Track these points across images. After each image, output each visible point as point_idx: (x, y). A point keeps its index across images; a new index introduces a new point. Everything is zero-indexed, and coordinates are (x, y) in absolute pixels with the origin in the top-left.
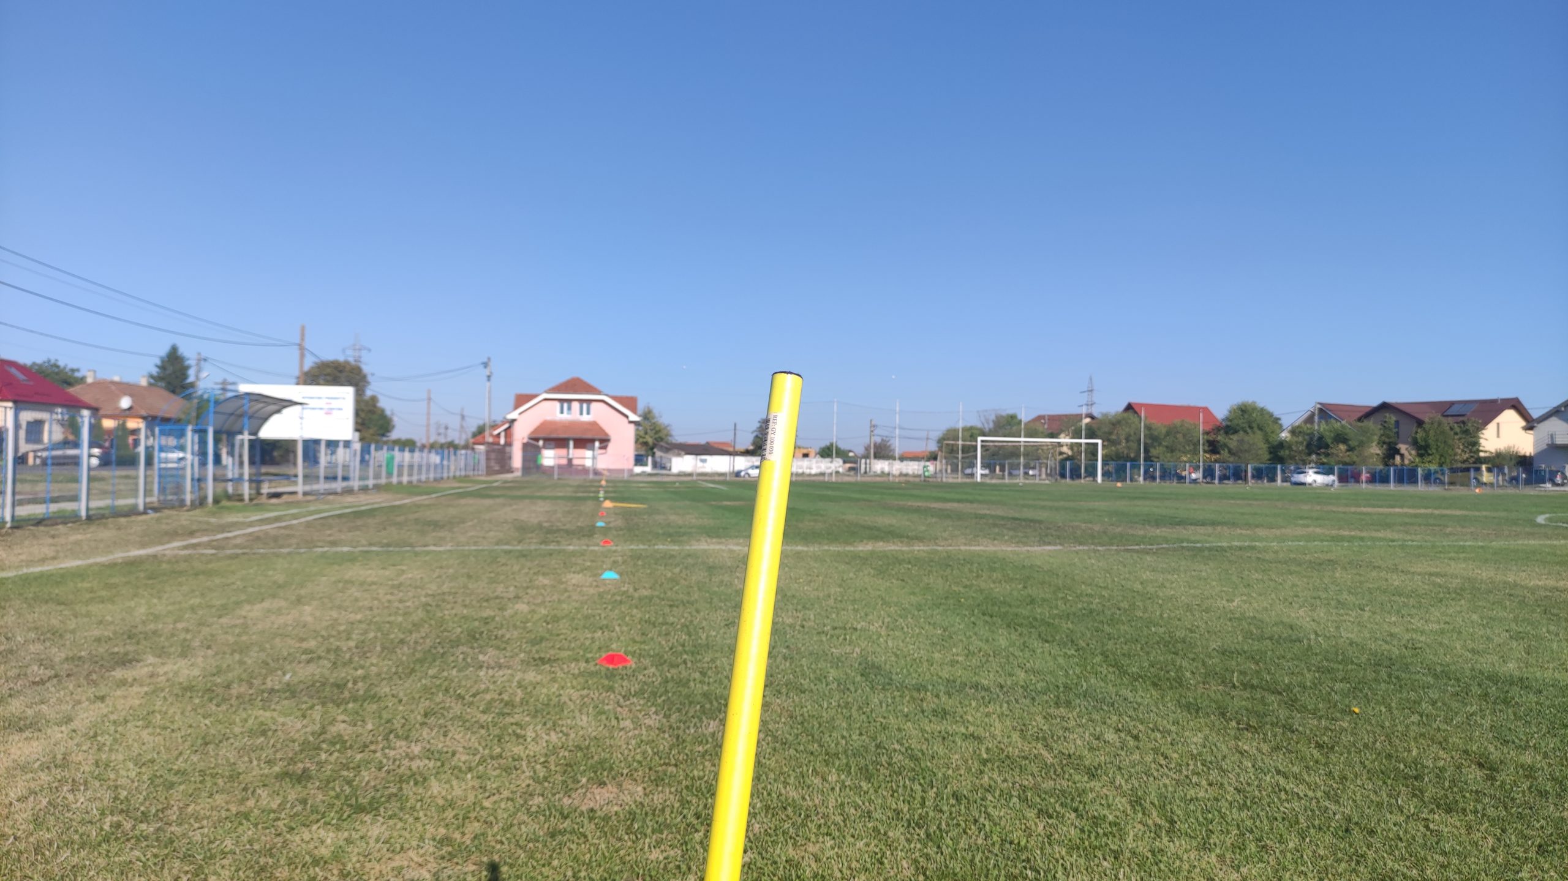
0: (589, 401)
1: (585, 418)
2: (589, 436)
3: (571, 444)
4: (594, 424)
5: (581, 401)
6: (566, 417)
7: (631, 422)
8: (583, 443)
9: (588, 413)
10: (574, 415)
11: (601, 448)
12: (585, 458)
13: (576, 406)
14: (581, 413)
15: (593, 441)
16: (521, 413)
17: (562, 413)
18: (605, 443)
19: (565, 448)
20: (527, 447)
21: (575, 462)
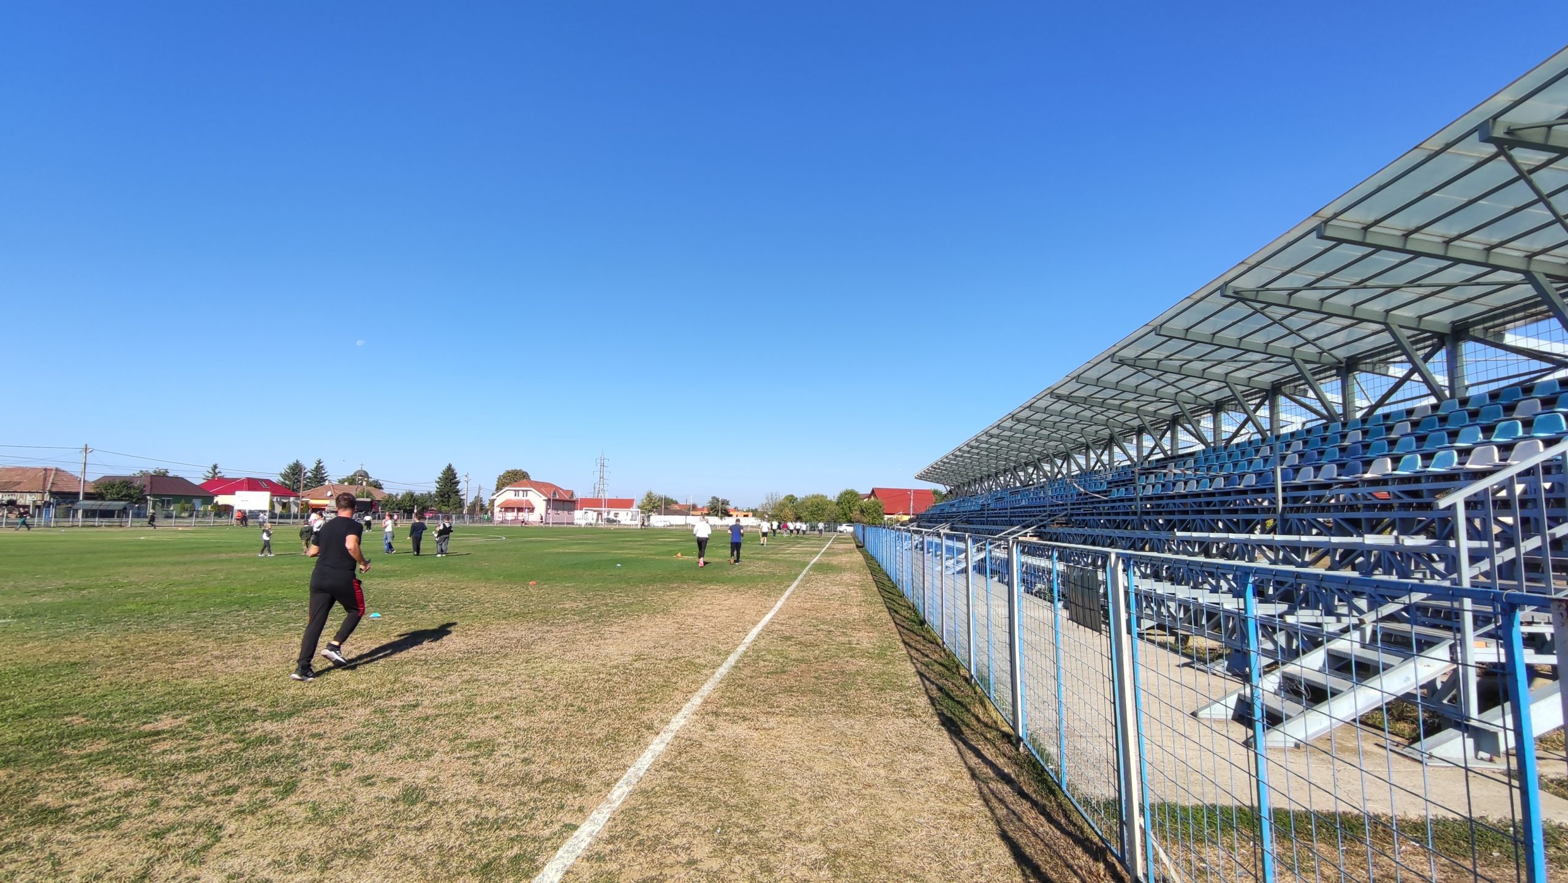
0: (527, 491)
1: (525, 498)
2: (523, 506)
3: (516, 510)
4: (528, 502)
5: (523, 491)
6: (517, 498)
7: (544, 499)
8: (520, 510)
9: (526, 496)
10: (521, 497)
11: (530, 512)
13: (521, 493)
14: (523, 496)
15: (526, 508)
16: (497, 497)
17: (515, 495)
18: (532, 510)
19: (514, 512)
20: (500, 511)
21: (520, 518)
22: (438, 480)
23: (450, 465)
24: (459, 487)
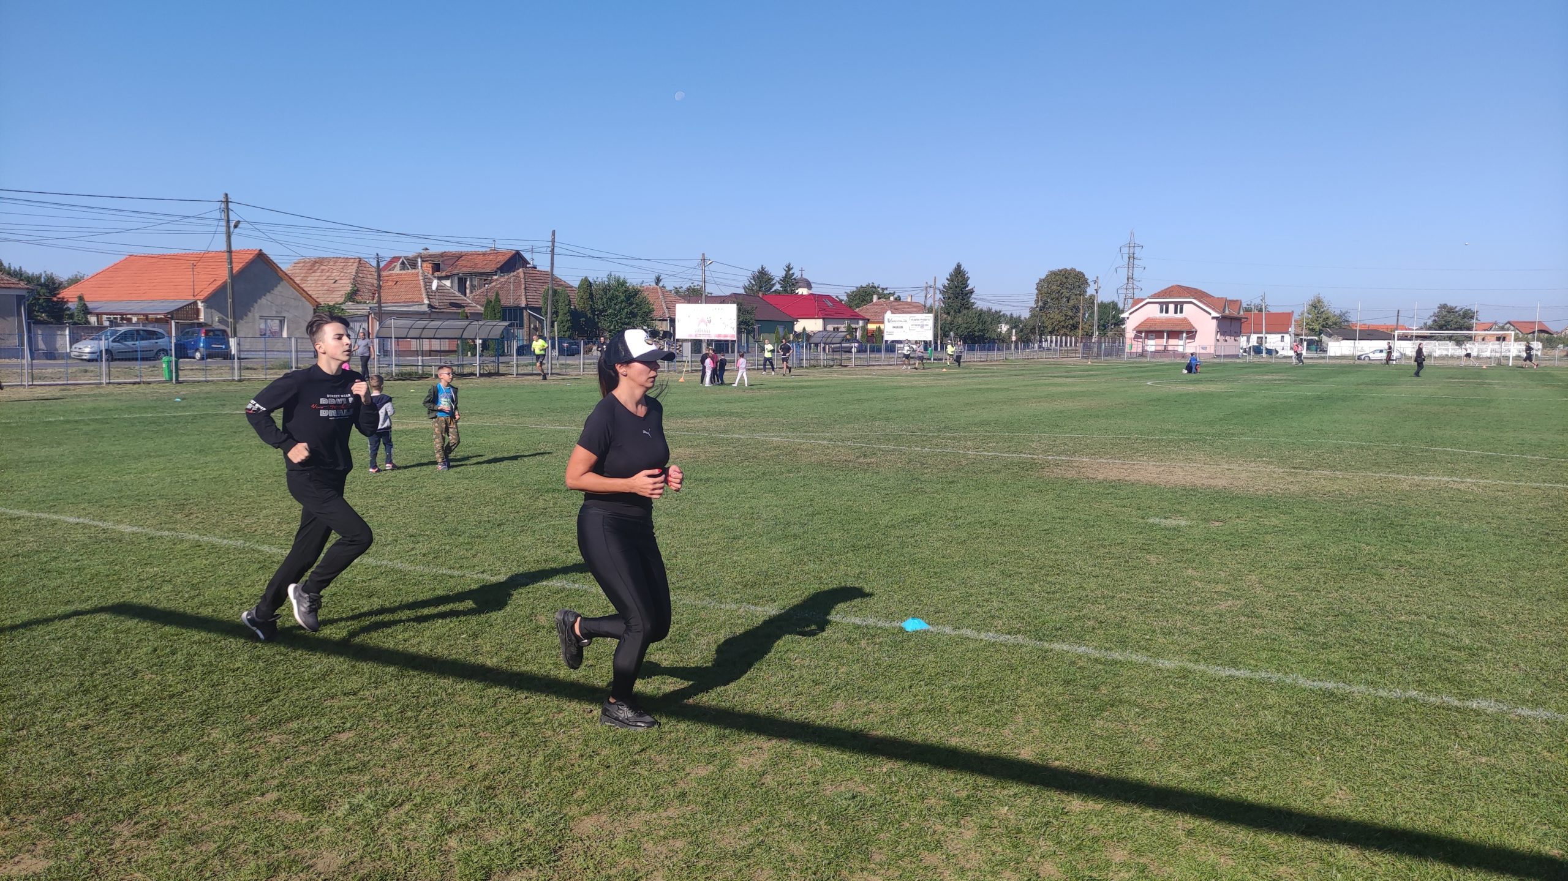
0: (1182, 303)
1: (1179, 315)
4: (1185, 319)
5: (1176, 304)
6: (1164, 315)
8: (1174, 334)
10: (1171, 314)
11: (1187, 338)
12: (1176, 345)
13: (1171, 307)
15: (1182, 332)
16: (1130, 314)
17: (1161, 311)
18: (1192, 334)
19: (1163, 338)
20: (1136, 337)
21: (1170, 348)
23: (959, 266)
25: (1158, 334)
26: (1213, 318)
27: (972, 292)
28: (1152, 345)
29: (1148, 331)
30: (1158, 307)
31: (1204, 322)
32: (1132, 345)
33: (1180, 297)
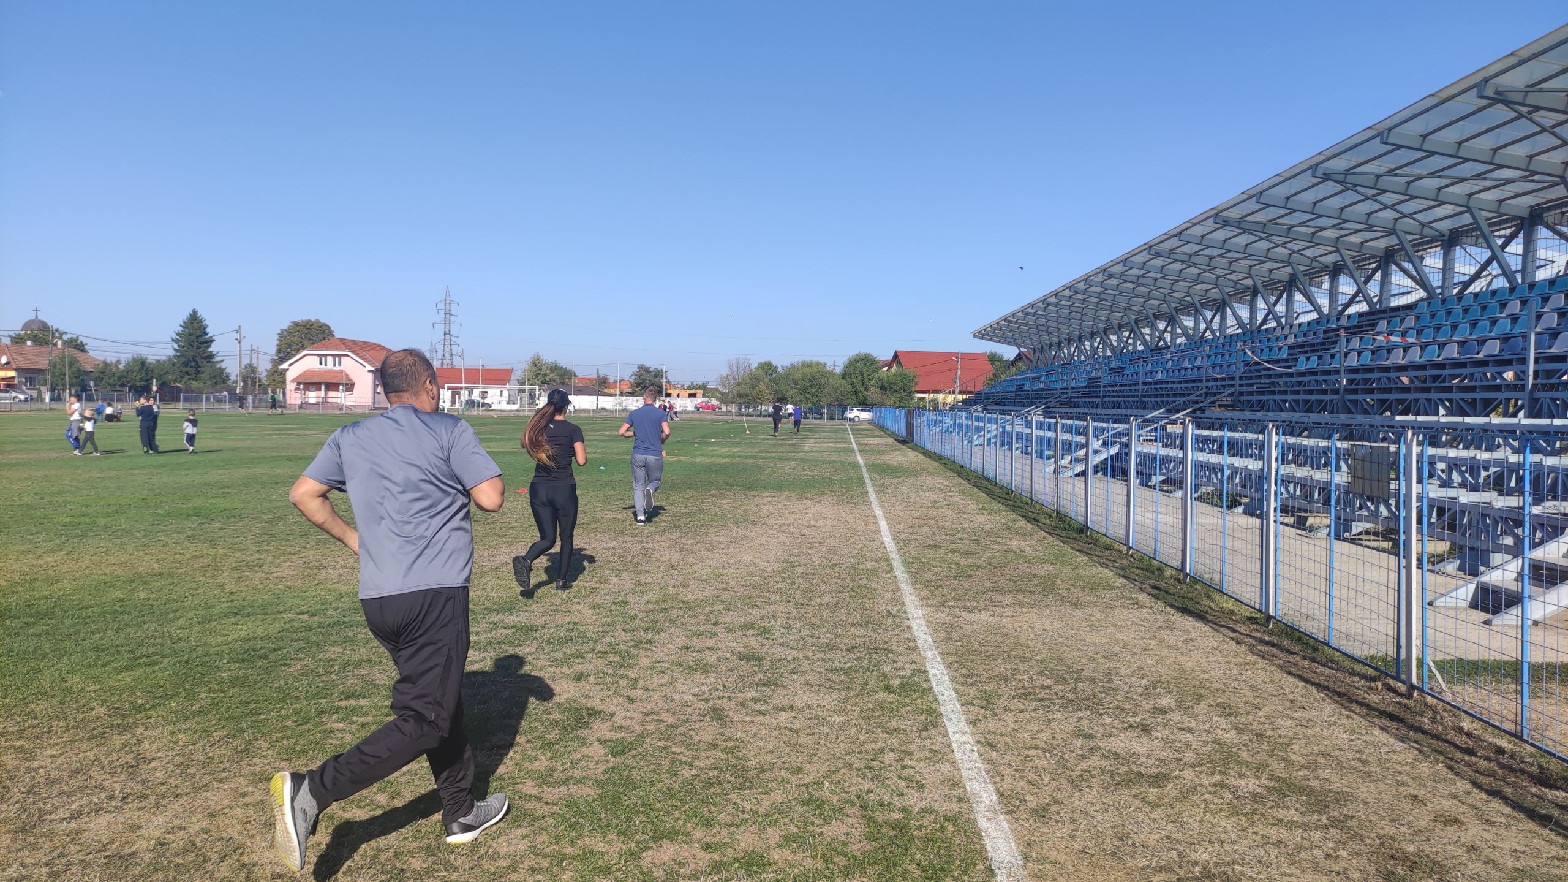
0: (340, 356)
1: (337, 368)
2: (334, 381)
3: (323, 387)
4: (343, 375)
5: (334, 356)
6: (323, 368)
7: (369, 371)
8: (332, 386)
9: (340, 364)
10: (330, 365)
11: (347, 390)
12: (335, 397)
13: (330, 359)
14: (335, 365)
15: (340, 385)
16: (290, 365)
17: (321, 364)
18: (350, 387)
19: (320, 390)
20: (297, 389)
21: (330, 400)
22: (175, 336)
23: (195, 312)
24: (213, 348)
25: (316, 386)
26: (370, 371)
27: (211, 341)
28: (313, 397)
29: (308, 383)
30: (317, 359)
31: (361, 374)
32: (293, 397)
33: (337, 350)
